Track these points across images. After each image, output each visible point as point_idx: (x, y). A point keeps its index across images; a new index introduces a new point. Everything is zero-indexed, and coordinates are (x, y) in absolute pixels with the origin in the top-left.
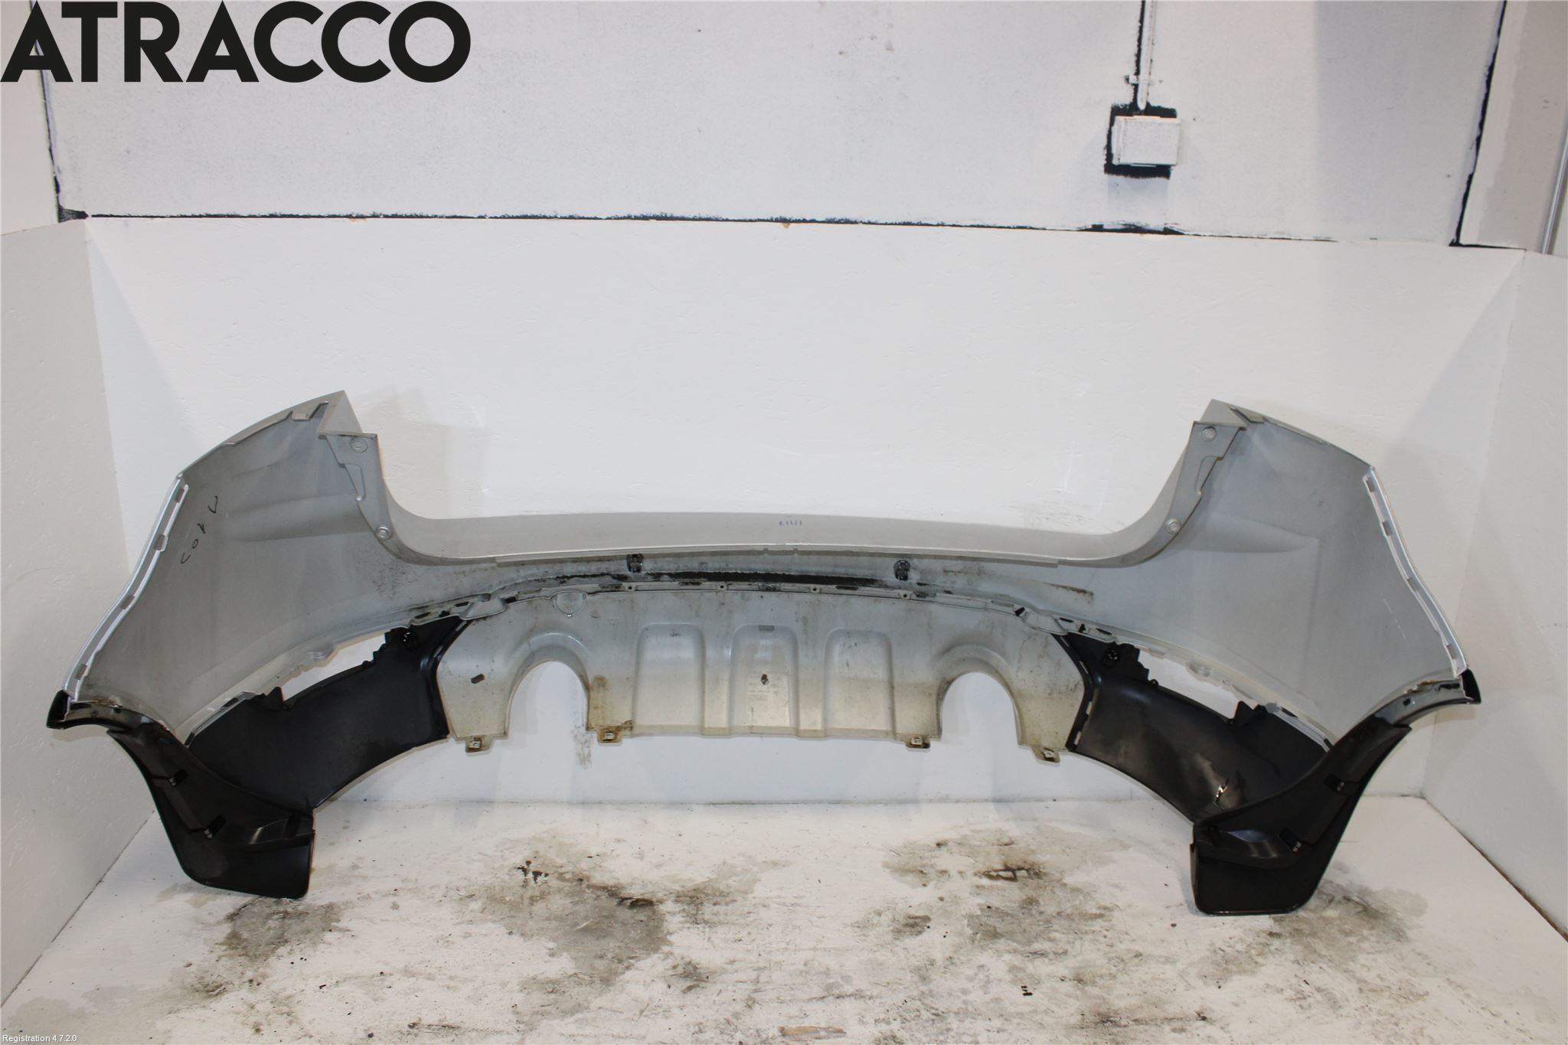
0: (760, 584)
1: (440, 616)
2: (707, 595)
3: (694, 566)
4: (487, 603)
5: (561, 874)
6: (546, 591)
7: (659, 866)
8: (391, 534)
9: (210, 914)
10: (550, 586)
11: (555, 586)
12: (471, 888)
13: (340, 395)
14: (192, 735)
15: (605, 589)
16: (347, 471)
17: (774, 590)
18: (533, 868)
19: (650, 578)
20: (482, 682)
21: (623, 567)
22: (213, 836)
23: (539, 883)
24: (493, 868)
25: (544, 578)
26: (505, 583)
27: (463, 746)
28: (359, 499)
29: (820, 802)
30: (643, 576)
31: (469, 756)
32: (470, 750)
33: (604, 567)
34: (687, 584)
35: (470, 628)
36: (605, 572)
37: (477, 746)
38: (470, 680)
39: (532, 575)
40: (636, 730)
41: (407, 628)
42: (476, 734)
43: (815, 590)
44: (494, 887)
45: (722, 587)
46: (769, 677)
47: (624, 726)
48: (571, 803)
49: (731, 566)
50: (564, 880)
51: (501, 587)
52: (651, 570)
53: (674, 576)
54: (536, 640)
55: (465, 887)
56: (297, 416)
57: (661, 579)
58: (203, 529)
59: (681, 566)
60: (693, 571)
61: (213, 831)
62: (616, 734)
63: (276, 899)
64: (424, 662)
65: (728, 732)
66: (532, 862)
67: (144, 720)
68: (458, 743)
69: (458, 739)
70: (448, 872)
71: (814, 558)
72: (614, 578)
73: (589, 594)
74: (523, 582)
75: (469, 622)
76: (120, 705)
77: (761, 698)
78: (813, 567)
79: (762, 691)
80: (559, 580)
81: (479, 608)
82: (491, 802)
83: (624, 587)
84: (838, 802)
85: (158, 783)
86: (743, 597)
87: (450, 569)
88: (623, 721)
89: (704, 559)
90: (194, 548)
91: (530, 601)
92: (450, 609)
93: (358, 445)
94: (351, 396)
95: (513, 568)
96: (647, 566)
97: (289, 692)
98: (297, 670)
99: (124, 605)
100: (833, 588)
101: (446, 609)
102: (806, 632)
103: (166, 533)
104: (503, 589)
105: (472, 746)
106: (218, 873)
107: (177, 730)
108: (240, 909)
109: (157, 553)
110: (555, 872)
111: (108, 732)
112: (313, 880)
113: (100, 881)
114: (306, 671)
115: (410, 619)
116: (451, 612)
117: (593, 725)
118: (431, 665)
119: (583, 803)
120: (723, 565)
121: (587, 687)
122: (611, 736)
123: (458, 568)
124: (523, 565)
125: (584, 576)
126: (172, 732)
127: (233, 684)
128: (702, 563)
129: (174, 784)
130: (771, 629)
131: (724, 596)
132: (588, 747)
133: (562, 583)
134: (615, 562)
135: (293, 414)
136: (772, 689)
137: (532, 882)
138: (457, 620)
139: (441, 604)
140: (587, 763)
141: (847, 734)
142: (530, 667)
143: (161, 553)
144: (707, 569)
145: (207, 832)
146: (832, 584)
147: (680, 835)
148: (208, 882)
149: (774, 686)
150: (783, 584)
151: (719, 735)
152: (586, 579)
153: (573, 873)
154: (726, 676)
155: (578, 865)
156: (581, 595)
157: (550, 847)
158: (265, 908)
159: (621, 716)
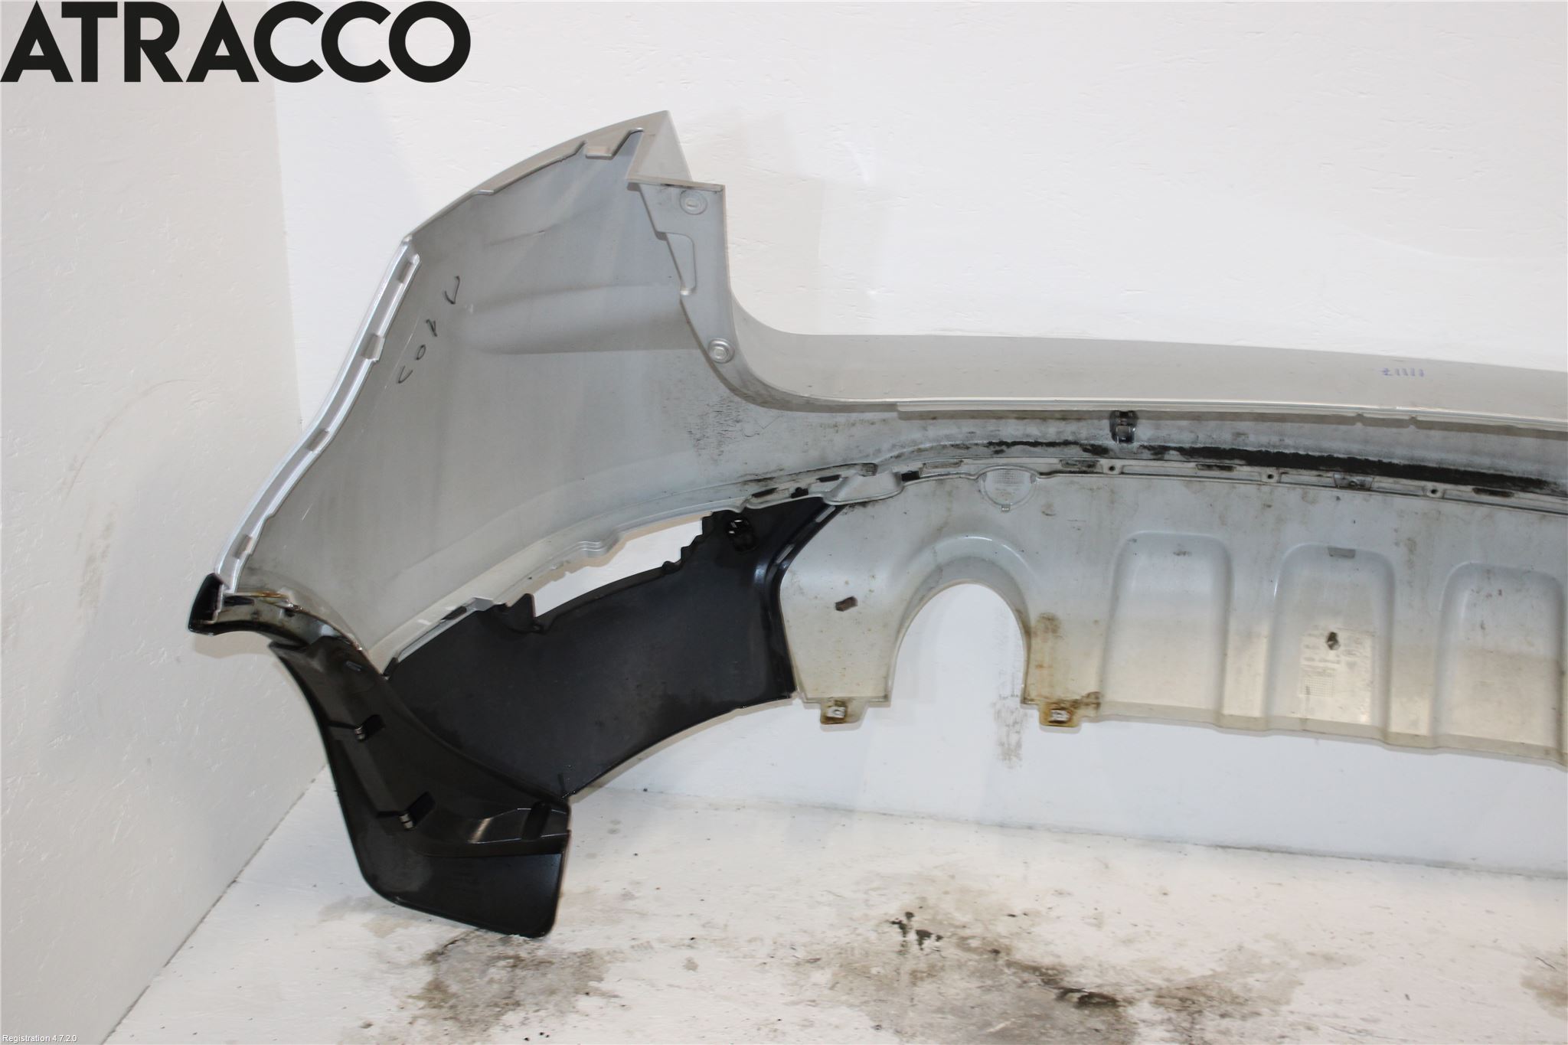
0: (1337, 476)
1: (793, 496)
2: (1243, 488)
3: (1222, 436)
4: (870, 479)
5: (964, 939)
6: (969, 466)
7: (1128, 942)
8: (732, 353)
9: (400, 949)
10: (977, 457)
11: (988, 458)
12: (815, 947)
13: (660, 120)
14: (394, 660)
15: (1070, 469)
16: (668, 244)
17: (1362, 487)
18: (916, 923)
19: (1147, 454)
20: (852, 611)
21: (1101, 433)
22: (415, 823)
23: (927, 951)
24: (851, 919)
25: (967, 443)
26: (903, 447)
27: (816, 713)
28: (685, 293)
29: (1411, 861)
30: (1135, 450)
31: (824, 730)
32: (827, 720)
33: (1069, 430)
34: (1209, 467)
35: (839, 518)
36: (1071, 438)
37: (839, 715)
38: (833, 606)
39: (948, 437)
40: (1105, 710)
41: (737, 511)
42: (839, 694)
43: (1434, 492)
44: (853, 949)
45: (1270, 477)
46: (1341, 638)
47: (1085, 700)
48: (980, 824)
49: (1288, 441)
50: (969, 949)
51: (895, 453)
52: (1149, 440)
53: (1189, 453)
54: (948, 547)
55: (805, 946)
56: (592, 150)
57: (1167, 457)
58: (433, 329)
59: (1202, 437)
60: (1223, 446)
61: (414, 819)
62: (1071, 713)
63: (502, 936)
64: (760, 572)
65: (1264, 726)
66: (915, 914)
67: (326, 631)
68: (806, 708)
69: (809, 702)
70: (778, 918)
71: (1437, 435)
72: (1085, 450)
73: (1042, 474)
74: (932, 448)
75: (839, 509)
76: (296, 604)
77: (1323, 673)
78: (1433, 451)
79: (1326, 661)
80: (992, 448)
81: (856, 486)
82: (849, 811)
83: (1102, 466)
84: (1442, 865)
85: (336, 732)
86: (1304, 497)
87: (814, 418)
88: (1084, 693)
89: (1243, 426)
90: (418, 359)
91: (941, 480)
92: (810, 485)
93: (691, 201)
94: (677, 120)
95: (918, 423)
96: (1144, 433)
97: (543, 605)
98: (562, 567)
99: (311, 444)
100: (1467, 490)
101: (802, 485)
102: (1410, 564)
103: (381, 331)
104: (898, 457)
105: (830, 714)
106: (414, 886)
107: (370, 652)
108: (446, 946)
109: (366, 364)
110: (954, 934)
111: (271, 646)
112: (563, 911)
113: (234, 881)
114: (572, 571)
115: (743, 498)
116: (809, 491)
117: (1033, 694)
118: (771, 576)
119: (1002, 826)
120: (1275, 439)
121: (1027, 631)
122: (1063, 716)
123: (826, 418)
124: (934, 418)
125: (1035, 444)
126: (366, 654)
127: (463, 583)
128: (1238, 434)
129: (361, 737)
130: (1349, 554)
131: (1271, 493)
132: (1018, 732)
133: (997, 452)
134: (1090, 422)
135: (585, 145)
136: (1344, 659)
137: (914, 948)
138: (819, 505)
139: (795, 475)
140: (1014, 759)
141: (1473, 747)
142: (934, 591)
143: (373, 364)
144: (1246, 445)
145: (405, 818)
146: (1466, 483)
147: (1165, 894)
148: (398, 898)
149: (1349, 653)
150: (1378, 478)
151: (1248, 729)
152: (1038, 450)
153: (984, 939)
154: (1264, 629)
155: (991, 927)
156: (1027, 475)
157: (946, 893)
158: (487, 949)
159: (1082, 685)
